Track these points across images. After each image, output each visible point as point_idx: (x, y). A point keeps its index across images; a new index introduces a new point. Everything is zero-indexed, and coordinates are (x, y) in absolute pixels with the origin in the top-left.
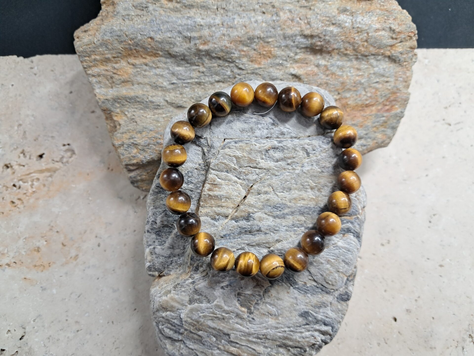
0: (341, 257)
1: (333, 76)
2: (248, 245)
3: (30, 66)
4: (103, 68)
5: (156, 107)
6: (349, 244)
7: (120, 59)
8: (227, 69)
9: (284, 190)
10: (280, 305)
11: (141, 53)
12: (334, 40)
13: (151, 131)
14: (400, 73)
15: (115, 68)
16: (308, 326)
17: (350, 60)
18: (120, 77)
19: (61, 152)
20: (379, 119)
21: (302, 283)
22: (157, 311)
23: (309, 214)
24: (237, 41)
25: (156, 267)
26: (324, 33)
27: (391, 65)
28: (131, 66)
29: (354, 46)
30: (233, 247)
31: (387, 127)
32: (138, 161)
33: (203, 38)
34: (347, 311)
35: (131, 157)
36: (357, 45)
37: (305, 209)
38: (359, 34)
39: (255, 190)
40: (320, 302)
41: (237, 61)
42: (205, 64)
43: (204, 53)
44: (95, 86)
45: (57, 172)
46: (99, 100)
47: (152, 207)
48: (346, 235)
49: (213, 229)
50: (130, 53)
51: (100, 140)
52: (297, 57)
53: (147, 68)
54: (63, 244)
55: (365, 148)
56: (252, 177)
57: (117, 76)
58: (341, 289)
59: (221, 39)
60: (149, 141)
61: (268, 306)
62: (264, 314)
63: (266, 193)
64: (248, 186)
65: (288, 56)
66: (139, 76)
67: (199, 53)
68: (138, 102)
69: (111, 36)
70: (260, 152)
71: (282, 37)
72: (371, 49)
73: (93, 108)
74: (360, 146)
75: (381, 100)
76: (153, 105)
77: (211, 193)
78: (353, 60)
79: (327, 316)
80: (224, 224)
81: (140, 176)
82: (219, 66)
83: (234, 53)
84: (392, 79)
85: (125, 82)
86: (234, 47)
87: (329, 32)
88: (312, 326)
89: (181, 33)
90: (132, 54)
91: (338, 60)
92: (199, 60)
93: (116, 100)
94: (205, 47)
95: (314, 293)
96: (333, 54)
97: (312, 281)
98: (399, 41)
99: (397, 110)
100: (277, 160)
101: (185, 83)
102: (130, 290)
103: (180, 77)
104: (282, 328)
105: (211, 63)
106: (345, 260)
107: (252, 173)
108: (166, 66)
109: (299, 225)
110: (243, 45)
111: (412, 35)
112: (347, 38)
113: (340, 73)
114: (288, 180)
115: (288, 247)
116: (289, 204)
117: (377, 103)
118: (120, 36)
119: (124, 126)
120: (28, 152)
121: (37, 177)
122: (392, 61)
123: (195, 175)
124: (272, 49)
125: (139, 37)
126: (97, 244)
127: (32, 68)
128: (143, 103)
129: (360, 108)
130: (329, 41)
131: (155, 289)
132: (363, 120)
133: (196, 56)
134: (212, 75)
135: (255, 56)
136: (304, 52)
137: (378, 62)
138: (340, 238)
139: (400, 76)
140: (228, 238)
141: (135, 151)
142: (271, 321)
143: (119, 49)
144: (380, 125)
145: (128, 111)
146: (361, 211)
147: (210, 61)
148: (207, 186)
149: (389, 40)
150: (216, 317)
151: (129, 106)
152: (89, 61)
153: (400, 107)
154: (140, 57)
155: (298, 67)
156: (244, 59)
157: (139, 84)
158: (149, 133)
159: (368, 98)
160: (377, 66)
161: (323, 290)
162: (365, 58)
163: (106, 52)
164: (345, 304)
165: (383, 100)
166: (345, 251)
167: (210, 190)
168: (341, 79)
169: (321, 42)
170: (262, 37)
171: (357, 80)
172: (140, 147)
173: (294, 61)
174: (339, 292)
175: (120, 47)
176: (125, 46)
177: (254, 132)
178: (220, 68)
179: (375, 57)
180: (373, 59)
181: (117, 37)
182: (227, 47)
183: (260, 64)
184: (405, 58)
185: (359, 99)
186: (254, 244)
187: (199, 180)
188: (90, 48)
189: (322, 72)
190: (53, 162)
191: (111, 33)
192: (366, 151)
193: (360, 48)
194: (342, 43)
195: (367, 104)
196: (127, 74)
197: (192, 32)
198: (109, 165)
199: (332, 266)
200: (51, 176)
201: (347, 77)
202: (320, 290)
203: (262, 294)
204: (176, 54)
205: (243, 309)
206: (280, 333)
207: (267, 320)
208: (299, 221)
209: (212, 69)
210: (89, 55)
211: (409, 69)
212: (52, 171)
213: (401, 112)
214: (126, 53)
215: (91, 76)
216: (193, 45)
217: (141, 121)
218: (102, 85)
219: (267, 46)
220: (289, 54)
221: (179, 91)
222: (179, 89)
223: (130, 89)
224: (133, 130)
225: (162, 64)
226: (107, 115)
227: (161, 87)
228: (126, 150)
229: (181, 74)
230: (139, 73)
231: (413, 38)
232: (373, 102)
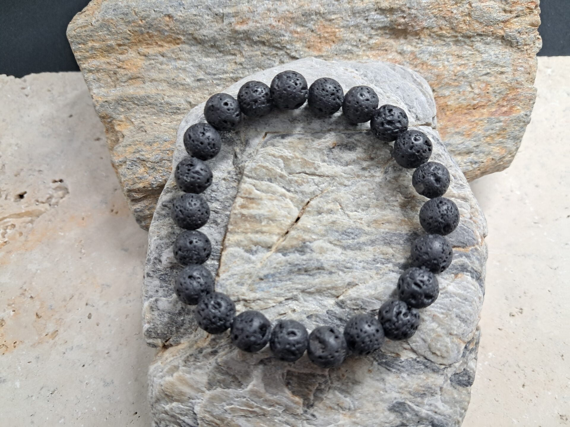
0: (454, 310)
1: (425, 67)
2: (303, 291)
3: (21, 86)
4: (103, 60)
5: (175, 111)
6: (465, 288)
7: (127, 47)
8: (274, 59)
9: (358, 208)
10: (357, 393)
11: (155, 38)
12: (423, 15)
13: (165, 141)
14: (520, 61)
15: (120, 60)
17: (448, 44)
18: (125, 73)
19: (50, 189)
20: (494, 125)
21: (393, 355)
22: (156, 402)
23: (399, 244)
24: (287, 18)
25: (159, 332)
26: (408, 5)
27: (507, 50)
28: (143, 57)
29: (451, 23)
30: (278, 295)
31: (507, 137)
32: (146, 184)
33: (241, 15)
34: (469, 403)
35: (136, 180)
36: (456, 21)
37: (391, 237)
38: (459, 5)
39: (313, 208)
40: (424, 387)
41: (288, 47)
42: (244, 52)
43: (242, 36)
44: (92, 85)
45: (41, 217)
46: (96, 103)
47: (156, 238)
48: (460, 275)
49: (247, 266)
50: (140, 38)
51: (104, 174)
52: (372, 41)
53: (164, 59)
54: (37, 315)
55: (475, 166)
56: (309, 188)
57: (122, 70)
58: (457, 365)
59: (265, 16)
60: (161, 155)
61: (337, 393)
62: (331, 408)
63: (330, 212)
64: (302, 201)
65: (360, 40)
66: (153, 71)
67: (235, 35)
68: (150, 104)
69: (114, 14)
70: (320, 150)
71: (349, 12)
72: (476, 25)
73: (98, 135)
74: (469, 164)
75: (495, 100)
76: (171, 109)
77: (245, 212)
78: (451, 43)
79: (437, 410)
80: (265, 258)
81: (148, 210)
82: (263, 54)
83: (284, 36)
84: (509, 70)
85: (133, 78)
86: (283, 26)
87: (415, 4)
89: (210, 9)
90: (145, 40)
91: (430, 44)
92: (235, 47)
93: (120, 102)
94: (244, 27)
95: (413, 371)
96: (422, 36)
97: (408, 351)
98: (515, 15)
99: (520, 112)
100: (347, 162)
101: (215, 79)
102: (129, 383)
103: (208, 70)
105: (252, 51)
106: (461, 314)
107: (308, 182)
108: (190, 57)
109: (383, 260)
110: (296, 23)
111: (533, 6)
112: (442, 11)
113: (433, 63)
114: (365, 193)
115: (367, 294)
116: (366, 229)
117: (490, 103)
118: (127, 14)
119: (129, 137)
120: (5, 191)
121: (12, 223)
122: (507, 45)
123: (221, 189)
124: (337, 30)
125: (153, 15)
126: (87, 315)
127: (23, 88)
128: (157, 105)
129: (466, 111)
130: (416, 17)
131: (156, 365)
132: (471, 127)
133: (231, 41)
134: (253, 68)
135: (313, 39)
136: (382, 34)
137: (488, 46)
138: (451, 280)
139: (521, 64)
140: (271, 280)
141: (141, 170)
142: (343, 420)
143: (126, 32)
144: (495, 133)
145: (136, 118)
146: (480, 240)
147: (251, 48)
148: (239, 201)
149: (501, 14)
150: (252, 412)
151: (138, 110)
152: (85, 50)
153: (523, 108)
154: (154, 44)
155: (374, 56)
156: (297, 43)
157: (152, 80)
158: (162, 144)
159: (476, 96)
160: (486, 52)
161: (427, 367)
162: (467, 41)
163: (108, 37)
164: (464, 392)
165: (497, 99)
166: (460, 300)
167: (243, 206)
168: (436, 70)
169: (404, 18)
170: (322, 12)
171: (459, 71)
172: (149, 165)
173: (369, 46)
174: (455, 369)
175: (126, 29)
176: (134, 29)
177: (311, 122)
178: (265, 57)
179: (482, 39)
180: (480, 41)
181: (122, 16)
182: (274, 26)
183: (320, 50)
184: (524, 39)
185: (463, 98)
186: (312, 290)
187: (229, 196)
188: (85, 31)
189: (408, 61)
190: (37, 203)
191: (114, 10)
192: (479, 172)
193: (460, 26)
194: (434, 19)
195: (474, 105)
196: (137, 67)
197: (225, 7)
198: (114, 206)
199: (439, 325)
200: (31, 222)
201: (444, 66)
202: (423, 367)
203: (326, 373)
204: (203, 38)
205: (297, 399)
207: (336, 417)
208: (383, 254)
209: (253, 58)
210: (84, 40)
211: (531, 55)
212: (34, 215)
213: (526, 115)
214: (135, 39)
215: (86, 71)
216: (226, 25)
217: (152, 129)
218: (102, 83)
219: (330, 25)
220: (361, 36)
221: (208, 90)
222: (208, 88)
223: (140, 87)
224: (140, 142)
225: (185, 53)
226: (107, 125)
227: (182, 85)
228: (128, 169)
229: (210, 67)
230: (153, 66)
231: (534, 11)
232: (484, 101)
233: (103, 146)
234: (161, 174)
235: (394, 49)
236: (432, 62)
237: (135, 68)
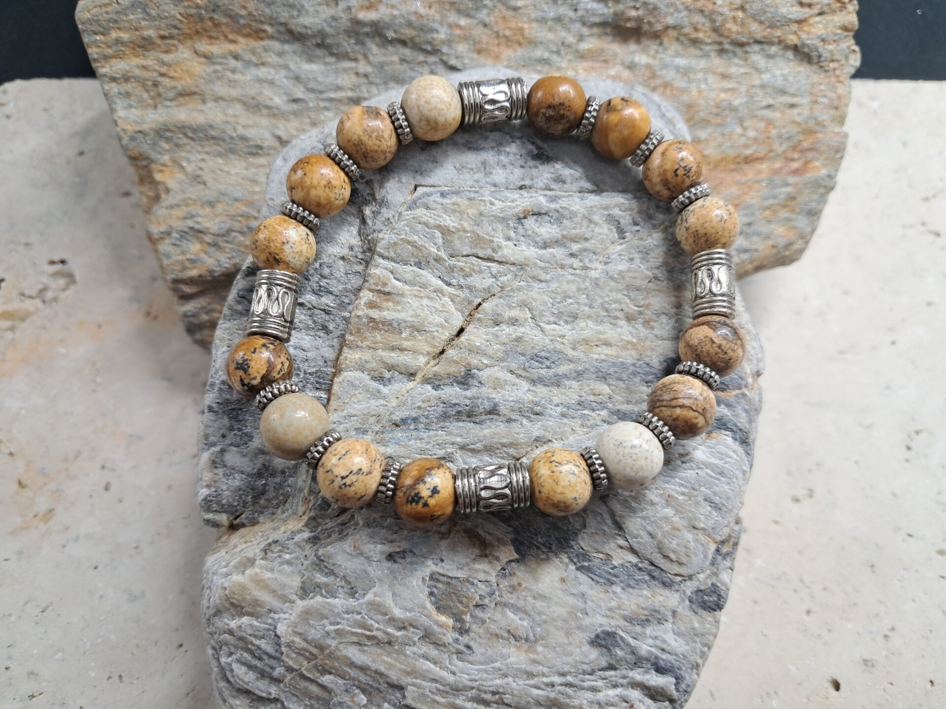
0: (702, 488)
1: (668, 91)
2: (463, 448)
4: (136, 61)
5: (254, 151)
6: (722, 456)
7: (176, 42)
8: (421, 70)
9: (559, 318)
10: (540, 613)
11: (224, 28)
12: (668, 5)
13: (236, 200)
14: (822, 87)
15: (163, 63)
16: (612, 673)
17: (706, 55)
18: (174, 84)
19: (43, 276)
20: (777, 191)
21: (601, 556)
23: (621, 379)
24: (444, 3)
27: (801, 69)
28: (203, 60)
29: (713, 21)
31: (797, 210)
32: (203, 271)
34: (715, 636)
35: (188, 264)
36: (720, 18)
37: (609, 367)
39: (487, 314)
40: (647, 609)
41: (445, 50)
42: (371, 58)
43: (367, 29)
44: (116, 103)
45: (28, 321)
46: (122, 134)
48: (714, 435)
50: (199, 27)
51: (136, 253)
52: (584, 46)
53: (238, 65)
54: (20, 483)
55: (745, 256)
57: (167, 80)
58: (701, 576)
60: (229, 224)
61: (508, 612)
62: (497, 636)
63: (514, 322)
64: (470, 303)
65: (563, 43)
66: (219, 83)
67: (357, 28)
68: (214, 138)
72: (754, 27)
73: (128, 187)
75: (780, 149)
76: (247, 147)
78: (713, 54)
79: (664, 646)
80: (404, 391)
81: (207, 313)
82: (403, 61)
83: (437, 31)
84: (803, 101)
85: (186, 94)
86: (438, 17)
88: (624, 672)
90: (206, 31)
91: (677, 54)
92: (357, 48)
93: (163, 133)
94: (371, 16)
95: (632, 583)
96: (666, 40)
97: (625, 552)
98: (816, 10)
99: (819, 171)
101: (323, 100)
103: (312, 85)
104: (544, 675)
105: (385, 55)
106: (712, 496)
108: (281, 61)
109: (594, 404)
110: (459, 12)
113: (684, 85)
117: (772, 154)
119: (177, 192)
122: (802, 60)
124: (526, 26)
126: (103, 485)
127: (1, 105)
128: (224, 140)
129: (732, 166)
130: (655, 8)
132: (740, 193)
133: (349, 37)
134: (386, 83)
135: (485, 39)
136: (599, 36)
137: (771, 61)
139: (823, 93)
140: (412, 427)
141: (195, 247)
142: (516, 657)
143: (174, 17)
144: (779, 204)
145: (188, 160)
147: (383, 51)
149: (794, 9)
151: (192, 147)
152: (105, 43)
153: (825, 165)
154: (222, 38)
155: (585, 70)
156: (460, 45)
157: (218, 99)
158: (231, 206)
159: (749, 142)
160: (767, 70)
161: (653, 577)
162: (739, 51)
163: (144, 23)
164: (711, 619)
165: (784, 148)
166: (713, 474)
168: (685, 98)
169: (637, 9)
171: (723, 101)
172: (208, 239)
173: (577, 54)
174: (697, 583)
175: (175, 11)
176: (188, 11)
177: (490, 173)
178: (405, 65)
179: (762, 49)
180: (759, 53)
182: (421, 16)
183: (497, 58)
184: (831, 52)
185: (729, 144)
186: (478, 446)
189: (640, 80)
190: (23, 298)
192: (749, 267)
193: (728, 26)
194: (685, 13)
195: (747, 157)
196: (192, 75)
198: (151, 306)
199: (677, 512)
200: (12, 329)
201: (700, 91)
202: (647, 578)
203: (493, 579)
204: (304, 31)
205: (444, 619)
206: (538, 688)
207: (504, 651)
208: (595, 395)
209: (386, 68)
210: (104, 28)
211: (841, 79)
212: (16, 317)
213: (829, 176)
214: (190, 28)
215: (107, 79)
216: (343, 11)
217: (215, 180)
218: (133, 101)
219: (514, 17)
220: (565, 38)
221: (309, 117)
222: (310, 114)
223: (197, 110)
224: (195, 200)
225: (273, 55)
226: (140, 171)
227: (268, 108)
228: (175, 245)
229: (315, 79)
230: (220, 75)
231: (848, 6)
232: (762, 151)
233: (136, 206)
234: (229, 255)
235: (619, 61)
236: (680, 83)
237: (190, 77)
